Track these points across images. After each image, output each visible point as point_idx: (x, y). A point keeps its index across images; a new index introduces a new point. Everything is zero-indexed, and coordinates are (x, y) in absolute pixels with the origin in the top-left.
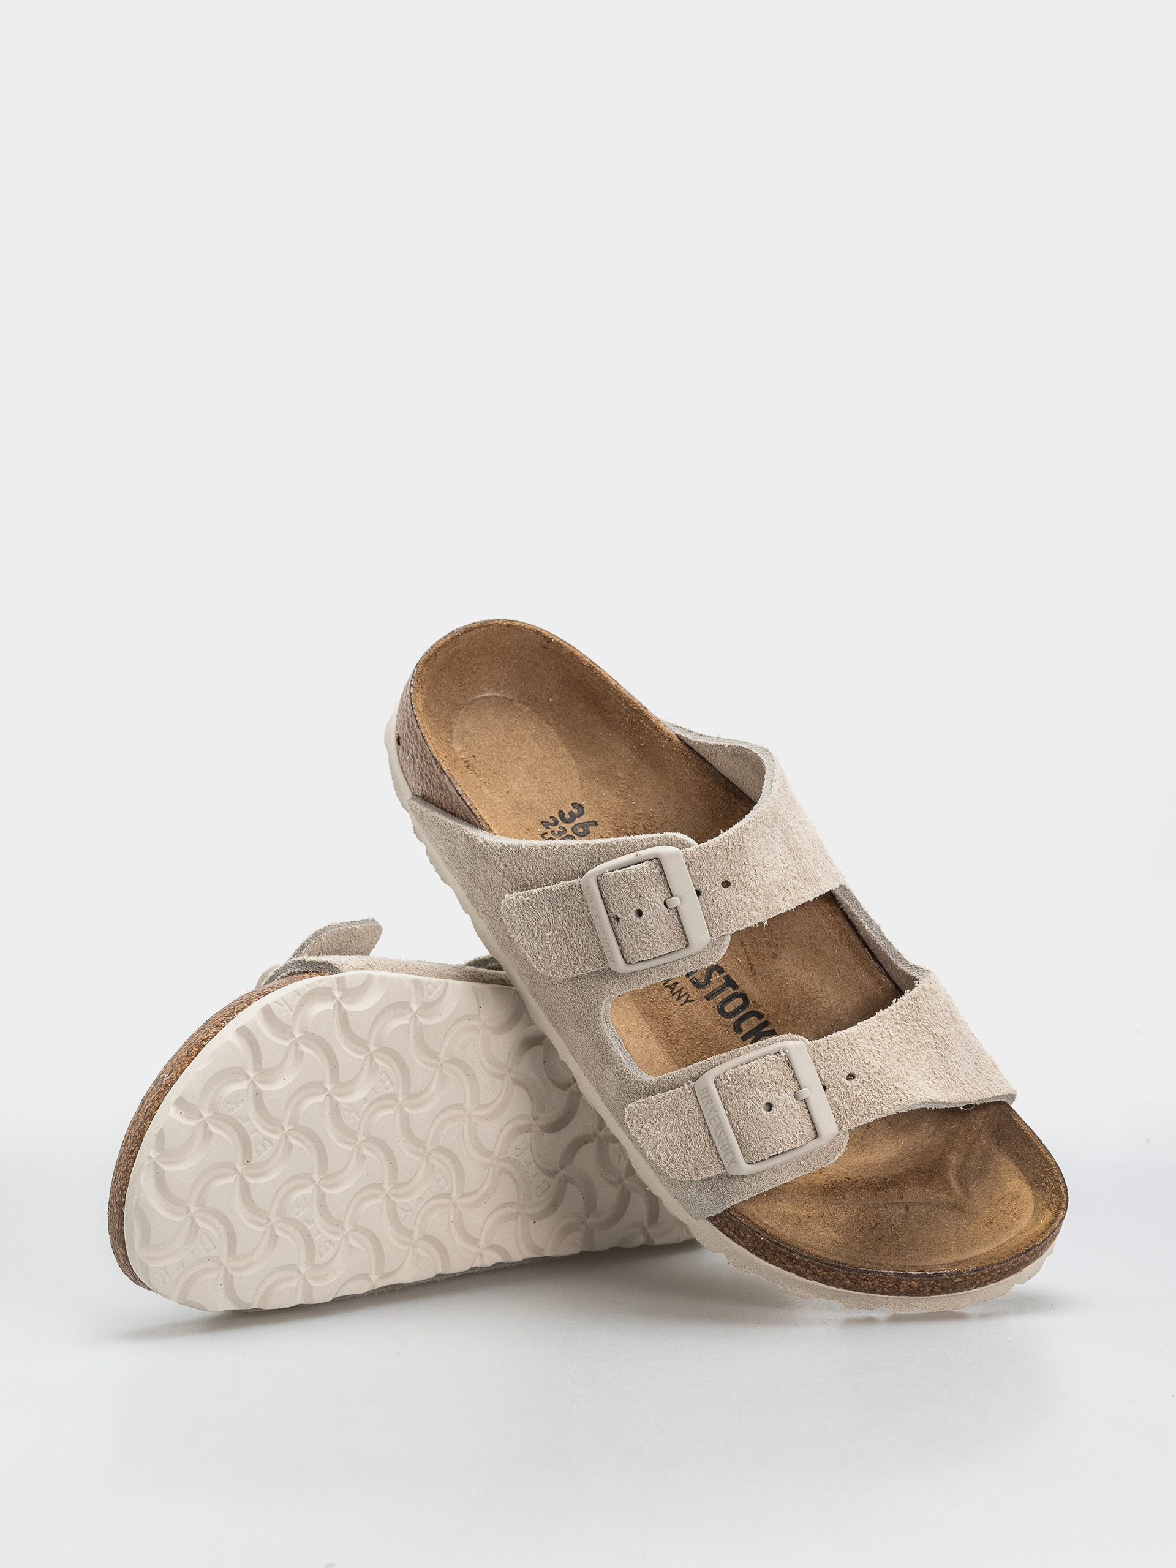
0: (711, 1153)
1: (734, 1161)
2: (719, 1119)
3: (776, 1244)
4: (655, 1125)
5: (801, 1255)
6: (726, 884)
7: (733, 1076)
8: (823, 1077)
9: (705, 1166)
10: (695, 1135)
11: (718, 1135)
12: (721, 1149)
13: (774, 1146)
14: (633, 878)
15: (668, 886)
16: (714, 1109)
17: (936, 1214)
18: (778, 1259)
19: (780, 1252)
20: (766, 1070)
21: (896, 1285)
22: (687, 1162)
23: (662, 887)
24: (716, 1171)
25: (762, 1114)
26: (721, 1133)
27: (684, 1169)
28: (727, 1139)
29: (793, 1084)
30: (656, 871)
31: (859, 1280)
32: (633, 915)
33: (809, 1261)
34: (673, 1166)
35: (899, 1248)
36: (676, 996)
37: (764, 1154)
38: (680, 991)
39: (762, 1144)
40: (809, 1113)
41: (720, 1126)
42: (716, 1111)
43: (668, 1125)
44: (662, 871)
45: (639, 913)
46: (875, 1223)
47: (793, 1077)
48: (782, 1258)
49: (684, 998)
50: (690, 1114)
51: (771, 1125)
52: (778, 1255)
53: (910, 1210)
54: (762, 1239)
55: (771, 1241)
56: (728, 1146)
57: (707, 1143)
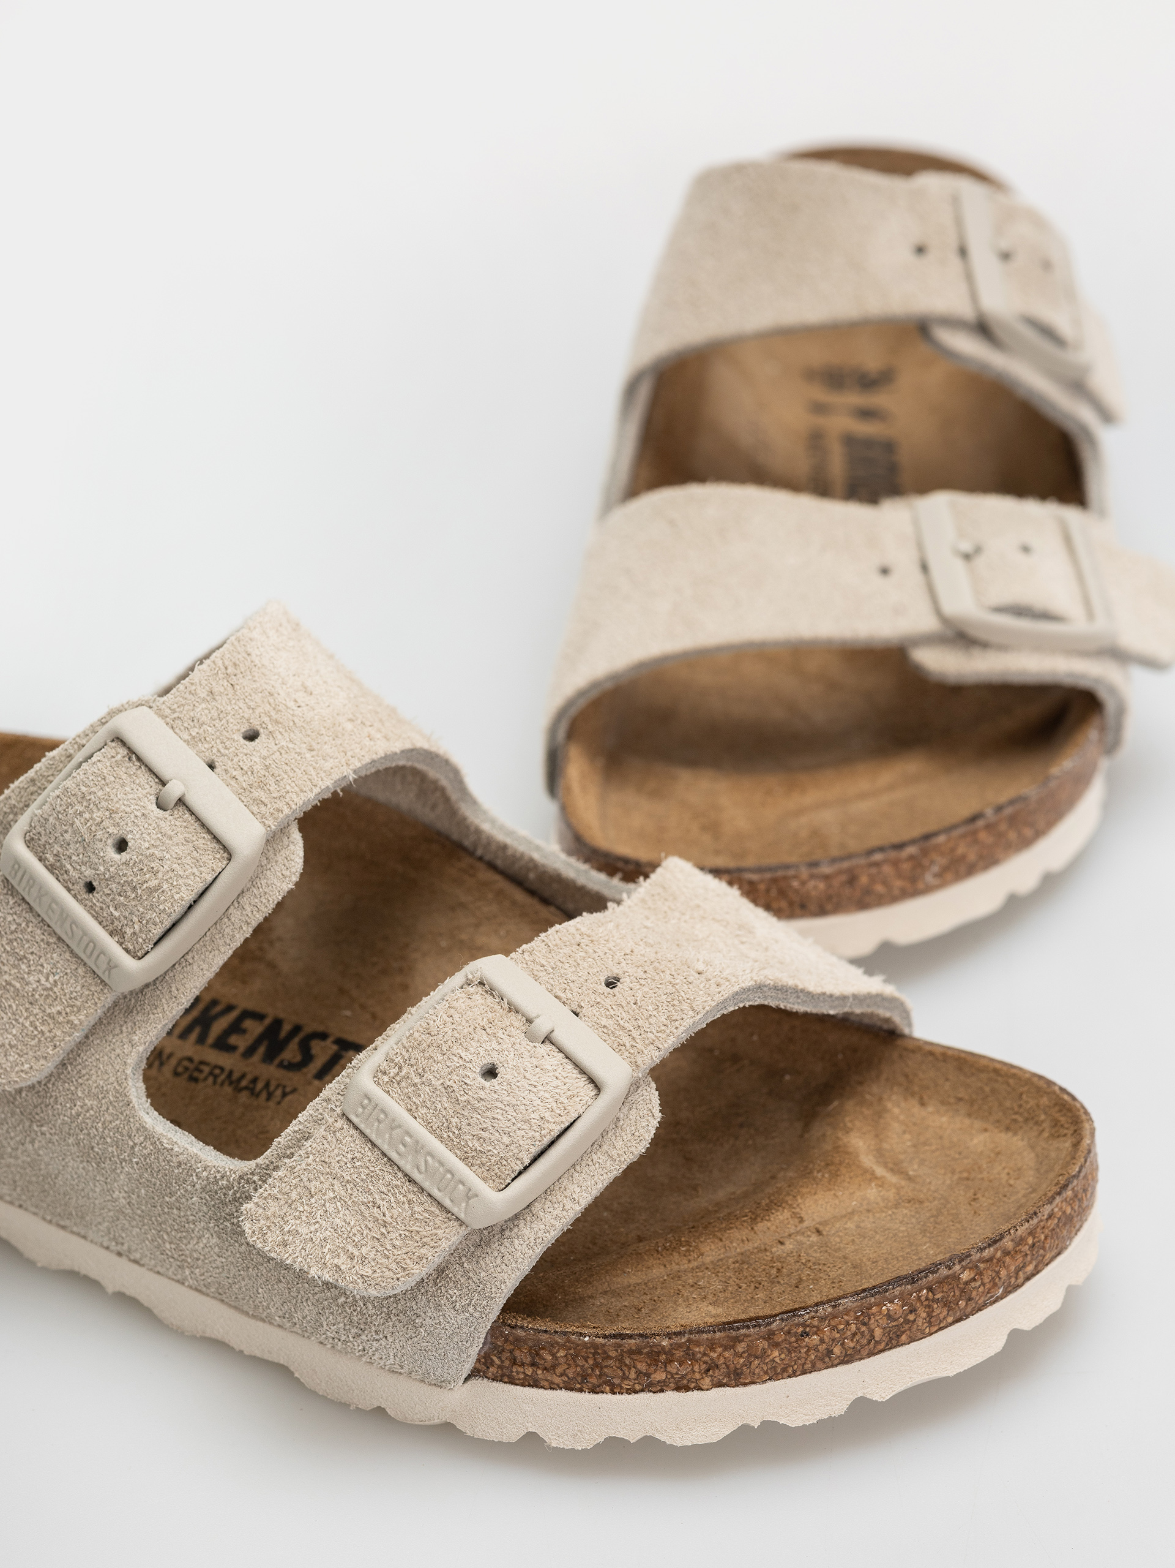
0: (426, 1210)
1: (470, 1195)
2: (410, 1136)
3: (614, 1336)
4: (304, 1218)
5: (669, 1335)
6: (252, 736)
7: (404, 1053)
8: (563, 995)
9: (425, 1240)
10: (384, 1196)
11: (423, 1168)
12: (440, 1190)
13: (531, 1134)
14: (84, 789)
15: (151, 771)
16: (394, 1125)
17: (874, 1222)
18: (633, 1370)
19: (631, 1352)
20: (456, 1016)
21: (864, 1324)
22: (388, 1251)
23: (143, 777)
24: (450, 1237)
25: (483, 1088)
26: (426, 1161)
27: (390, 1267)
28: (442, 1164)
29: (517, 1021)
30: (119, 757)
31: (793, 1339)
32: (112, 854)
33: (689, 1340)
34: (367, 1271)
35: (837, 1285)
36: (264, 1095)
37: (520, 1156)
38: (267, 1085)
39: (506, 1140)
40: (567, 1058)
41: (418, 1148)
42: (400, 1126)
43: (328, 1205)
44: (131, 751)
45: (122, 845)
46: (775, 1269)
47: (510, 1010)
48: (639, 1366)
49: (279, 1092)
50: (358, 1164)
51: (508, 1098)
52: (627, 1361)
53: (824, 1233)
54: (587, 1339)
55: (605, 1337)
56: (449, 1176)
57: (411, 1196)
